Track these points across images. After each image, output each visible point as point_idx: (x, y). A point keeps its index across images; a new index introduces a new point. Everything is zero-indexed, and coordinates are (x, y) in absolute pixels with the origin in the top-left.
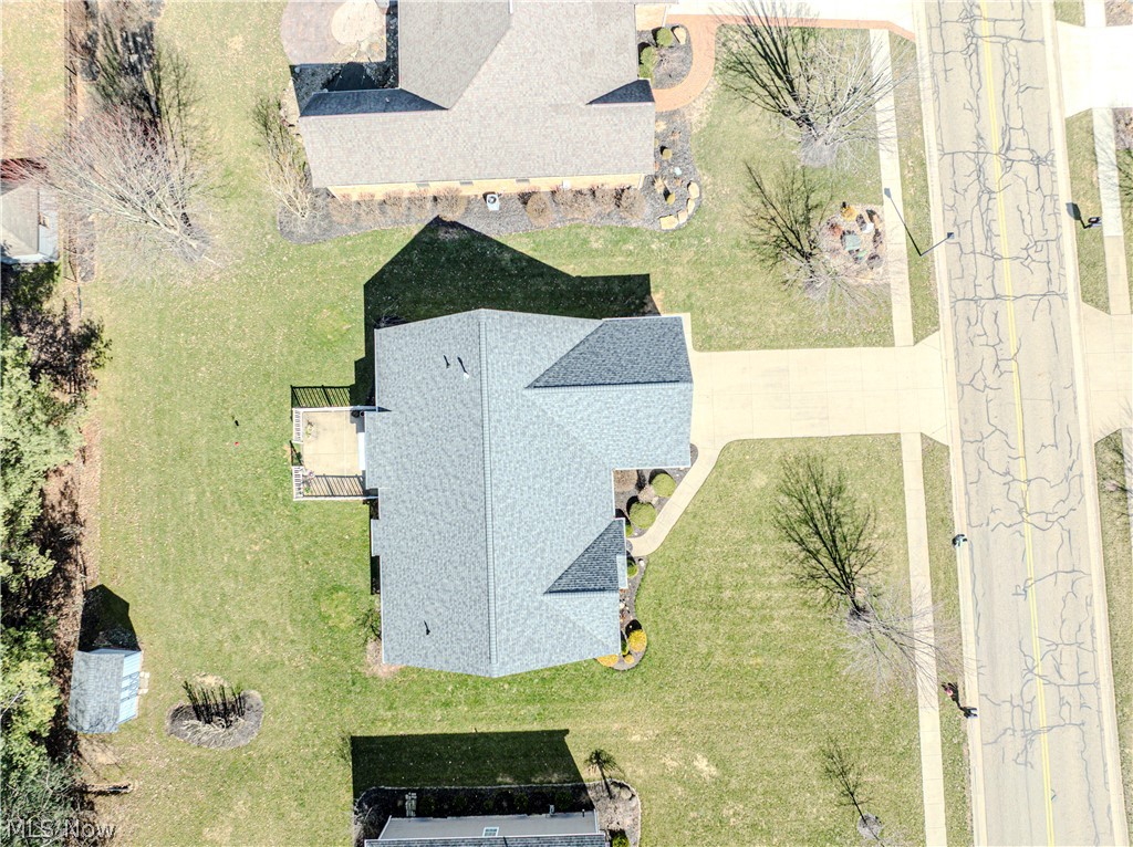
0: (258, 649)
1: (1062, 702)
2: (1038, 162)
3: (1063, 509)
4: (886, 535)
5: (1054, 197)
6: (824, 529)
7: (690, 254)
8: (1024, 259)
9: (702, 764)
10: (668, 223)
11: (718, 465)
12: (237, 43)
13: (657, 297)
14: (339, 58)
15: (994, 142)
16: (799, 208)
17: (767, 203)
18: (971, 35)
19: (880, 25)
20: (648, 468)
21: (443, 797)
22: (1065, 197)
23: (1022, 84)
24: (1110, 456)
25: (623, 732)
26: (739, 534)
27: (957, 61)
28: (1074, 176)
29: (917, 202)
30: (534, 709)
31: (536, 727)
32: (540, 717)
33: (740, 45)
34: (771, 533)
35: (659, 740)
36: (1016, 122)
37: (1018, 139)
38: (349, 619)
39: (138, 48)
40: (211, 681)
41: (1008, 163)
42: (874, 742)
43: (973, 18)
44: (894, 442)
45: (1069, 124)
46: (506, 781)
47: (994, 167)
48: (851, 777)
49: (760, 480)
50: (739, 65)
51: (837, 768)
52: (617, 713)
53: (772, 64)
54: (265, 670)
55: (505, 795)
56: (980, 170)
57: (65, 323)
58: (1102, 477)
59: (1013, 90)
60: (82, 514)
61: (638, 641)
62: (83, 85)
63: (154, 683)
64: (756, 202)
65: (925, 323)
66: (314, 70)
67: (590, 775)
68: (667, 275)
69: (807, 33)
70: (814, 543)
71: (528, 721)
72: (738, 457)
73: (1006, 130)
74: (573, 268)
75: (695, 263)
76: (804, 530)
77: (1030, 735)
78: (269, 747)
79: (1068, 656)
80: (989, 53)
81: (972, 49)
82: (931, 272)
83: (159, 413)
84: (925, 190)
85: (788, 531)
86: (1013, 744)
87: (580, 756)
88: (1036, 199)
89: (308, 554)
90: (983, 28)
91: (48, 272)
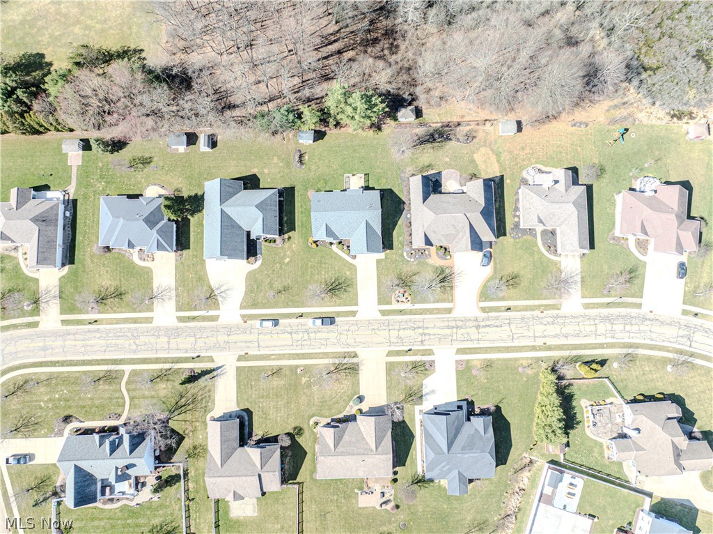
0: (313, 167)
1: (298, 341)
2: (422, 342)
3: (341, 343)
4: (335, 302)
5: (413, 345)
6: (337, 287)
7: (398, 259)
8: (398, 337)
9: (288, 260)
10: (405, 254)
11: (351, 264)
12: (447, 160)
13: (388, 251)
14: (443, 182)
15: (427, 331)
16: (409, 284)
17: (410, 277)
18: (453, 327)
19: (454, 305)
20: (350, 248)
21: (283, 206)
22: (413, 348)
23: (441, 338)
24: (353, 355)
25: (295, 243)
26: (336, 268)
27: (446, 324)
28: (418, 350)
29: (411, 312)
30: (300, 225)
31: (296, 225)
32: (298, 226)
33: (447, 271)
34: (336, 275)
35: (293, 251)
36: (431, 337)
37: (427, 337)
38: (319, 186)
39: (447, 137)
40: (307, 158)
41: (421, 334)
42: (291, 297)
43: (457, 328)
44: (356, 304)
45: (431, 350)
46: (285, 219)
47: (420, 331)
48: (283, 292)
49: (348, 273)
50: (443, 271)
51: (286, 289)
52: (299, 242)
53: (443, 279)
54: (309, 169)
55: (283, 218)
56: (419, 328)
57: (384, 123)
58: (348, 353)
59: (439, 336)
60: (342, 129)
61: (314, 246)
62: (440, 125)
63: (306, 146)
64: (411, 274)
65: (383, 313)
66: (440, 177)
67: (286, 236)
68: (393, 254)
69: (452, 287)
70: (334, 285)
71: (298, 223)
72: (353, 268)
73: (429, 335)
74: (395, 233)
75: (396, 260)
76: (337, 283)
77: (291, 333)
78: (293, 170)
79: (308, 343)
80: (449, 331)
81: (449, 327)
82: (395, 315)
83: (364, 145)
84: (414, 314)
85: (337, 279)
86: (289, 329)
87: (290, 234)
88: (413, 341)
89: (333, 177)
90: (454, 330)
91: (396, 119)
